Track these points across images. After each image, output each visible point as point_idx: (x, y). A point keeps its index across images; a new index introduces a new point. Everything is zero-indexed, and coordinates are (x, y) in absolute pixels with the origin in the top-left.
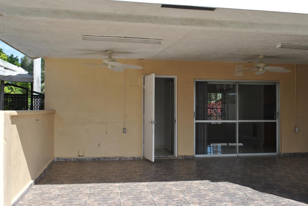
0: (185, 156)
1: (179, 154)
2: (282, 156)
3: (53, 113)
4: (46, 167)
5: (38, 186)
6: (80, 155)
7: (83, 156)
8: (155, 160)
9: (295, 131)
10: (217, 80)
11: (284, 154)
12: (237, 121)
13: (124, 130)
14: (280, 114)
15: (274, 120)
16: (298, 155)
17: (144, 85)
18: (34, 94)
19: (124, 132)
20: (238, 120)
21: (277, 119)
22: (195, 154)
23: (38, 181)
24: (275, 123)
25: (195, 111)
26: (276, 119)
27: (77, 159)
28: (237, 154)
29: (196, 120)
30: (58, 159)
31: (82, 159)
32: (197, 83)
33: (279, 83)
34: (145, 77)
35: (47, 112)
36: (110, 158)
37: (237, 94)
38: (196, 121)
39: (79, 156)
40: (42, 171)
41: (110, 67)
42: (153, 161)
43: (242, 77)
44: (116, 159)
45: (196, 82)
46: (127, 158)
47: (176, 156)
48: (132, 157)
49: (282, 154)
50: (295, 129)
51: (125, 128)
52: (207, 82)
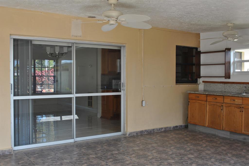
2: (128, 136)
9: (142, 105)
10: (46, 39)
11: (131, 133)
12: (74, 96)
14: (125, 85)
15: (119, 92)
16: (145, 132)
20: (76, 94)
21: (122, 91)
22: (13, 146)
24: (119, 96)
25: (12, 82)
26: (120, 91)
28: (73, 139)
29: (14, 95)
32: (16, 41)
33: (124, 47)
37: (73, 61)
38: (14, 98)
43: (80, 36)
45: (14, 39)
49: (128, 134)
50: (142, 102)
52: (31, 41)
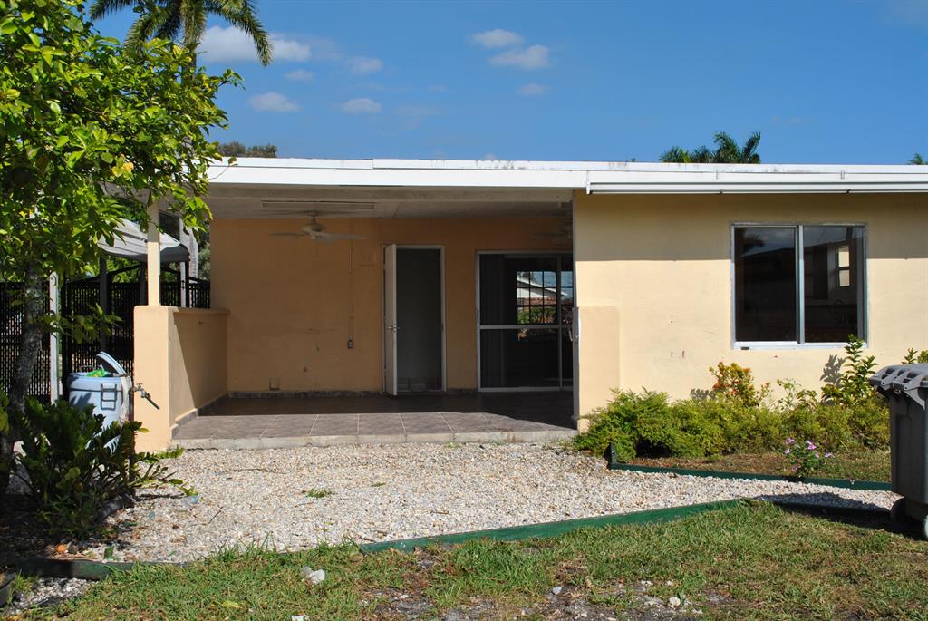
0: (460, 390)
1: (450, 386)
3: (226, 315)
4: (214, 399)
5: (204, 419)
6: (273, 387)
7: (278, 389)
8: (398, 392)
13: (350, 344)
17: (384, 262)
18: (191, 282)
19: (349, 348)
22: (479, 386)
23: (203, 412)
25: (478, 307)
27: (268, 394)
29: (481, 324)
30: (235, 393)
31: (276, 395)
32: (483, 258)
34: (387, 250)
35: (215, 312)
36: (324, 393)
38: (480, 327)
39: (272, 389)
40: (210, 402)
41: (313, 238)
42: (395, 394)
44: (336, 395)
45: (480, 255)
46: (355, 393)
47: (445, 390)
48: (364, 392)
51: (350, 341)
